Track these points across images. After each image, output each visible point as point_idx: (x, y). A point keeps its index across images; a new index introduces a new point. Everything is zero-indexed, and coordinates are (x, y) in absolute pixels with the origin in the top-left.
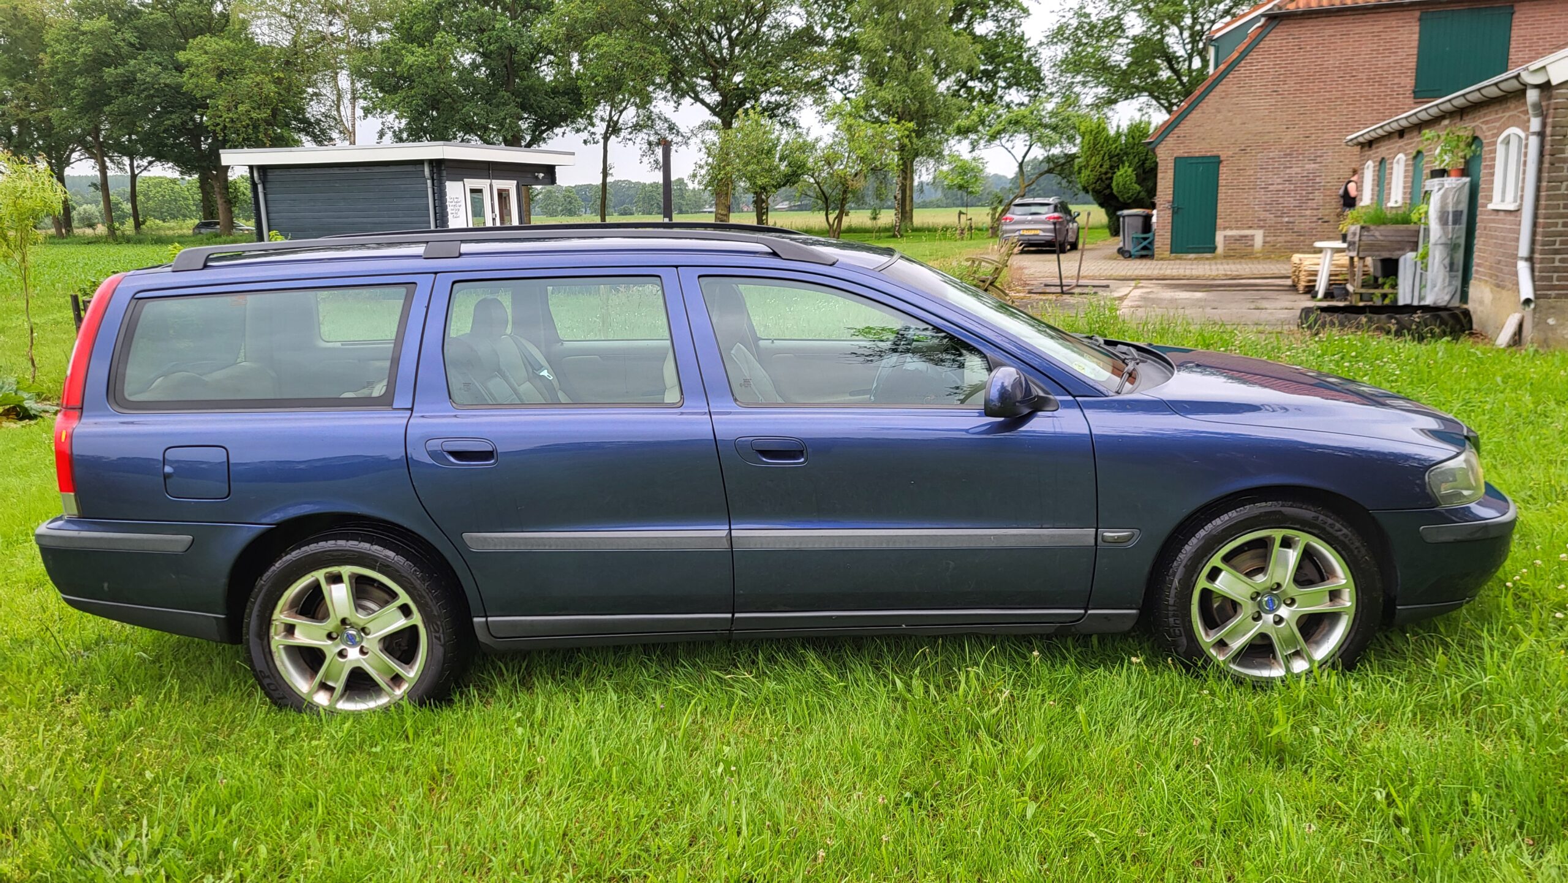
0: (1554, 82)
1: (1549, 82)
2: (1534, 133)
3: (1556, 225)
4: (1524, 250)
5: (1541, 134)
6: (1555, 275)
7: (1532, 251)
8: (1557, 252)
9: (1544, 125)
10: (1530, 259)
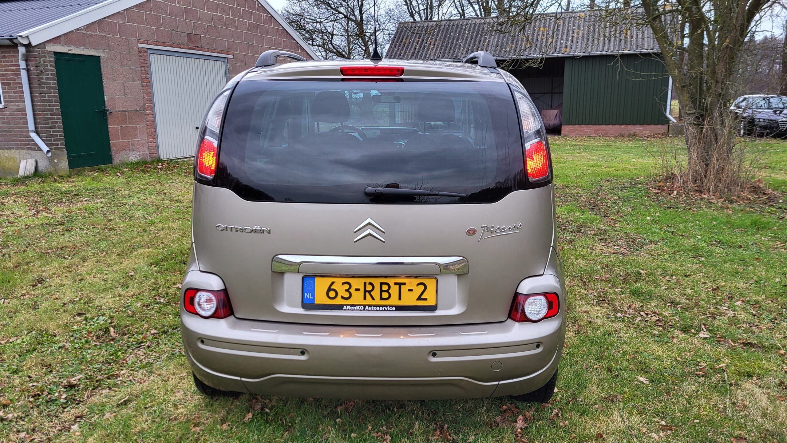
0: (34, 44)
1: (30, 43)
2: (24, 69)
3: (47, 114)
4: (31, 126)
5: (28, 70)
6: (52, 138)
7: (36, 128)
8: (51, 127)
9: (27, 65)
10: (37, 132)
